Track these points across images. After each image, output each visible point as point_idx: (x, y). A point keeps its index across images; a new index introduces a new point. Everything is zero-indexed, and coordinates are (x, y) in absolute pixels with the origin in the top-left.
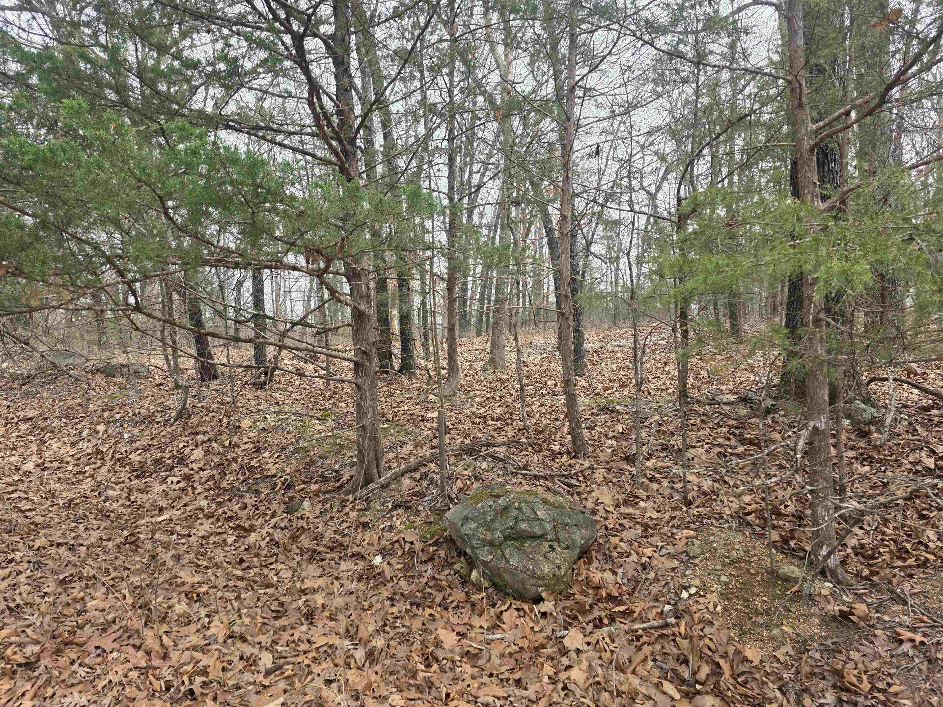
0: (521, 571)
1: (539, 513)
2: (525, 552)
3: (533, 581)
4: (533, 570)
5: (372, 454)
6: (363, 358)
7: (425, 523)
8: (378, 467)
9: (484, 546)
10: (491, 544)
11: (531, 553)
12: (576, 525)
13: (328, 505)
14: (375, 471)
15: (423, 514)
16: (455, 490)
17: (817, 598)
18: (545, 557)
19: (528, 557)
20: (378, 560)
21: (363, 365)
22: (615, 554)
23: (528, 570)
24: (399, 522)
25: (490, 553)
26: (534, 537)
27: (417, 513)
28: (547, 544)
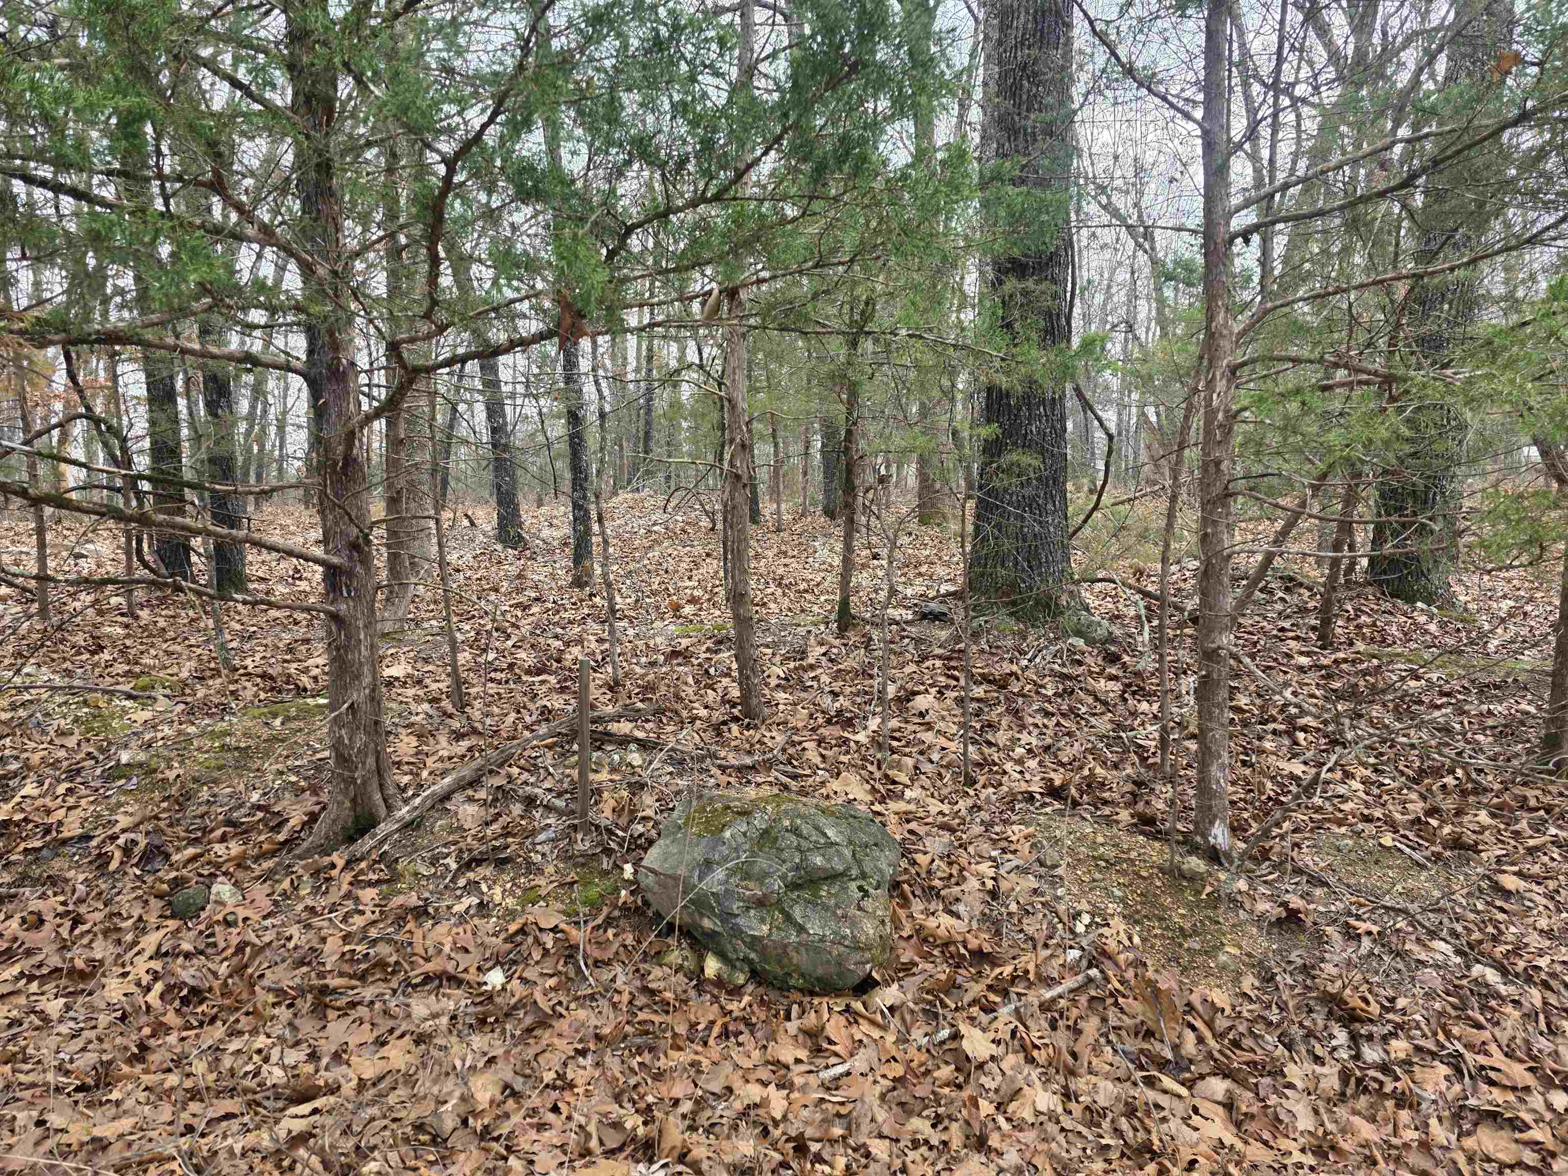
0: (833, 942)
1: (830, 833)
2: (826, 908)
3: (857, 956)
4: (854, 937)
5: (371, 761)
6: (350, 558)
7: (561, 885)
8: (381, 787)
9: (748, 908)
10: (761, 903)
11: (837, 906)
12: (876, 845)
13: (286, 884)
14: (377, 797)
15: (550, 869)
16: (608, 813)
17: (1239, 898)
18: (860, 909)
19: (835, 914)
20: (495, 978)
21: (350, 574)
22: (937, 883)
23: (844, 937)
24: (498, 890)
25: (762, 921)
26: (833, 877)
27: (532, 868)
28: (853, 886)
